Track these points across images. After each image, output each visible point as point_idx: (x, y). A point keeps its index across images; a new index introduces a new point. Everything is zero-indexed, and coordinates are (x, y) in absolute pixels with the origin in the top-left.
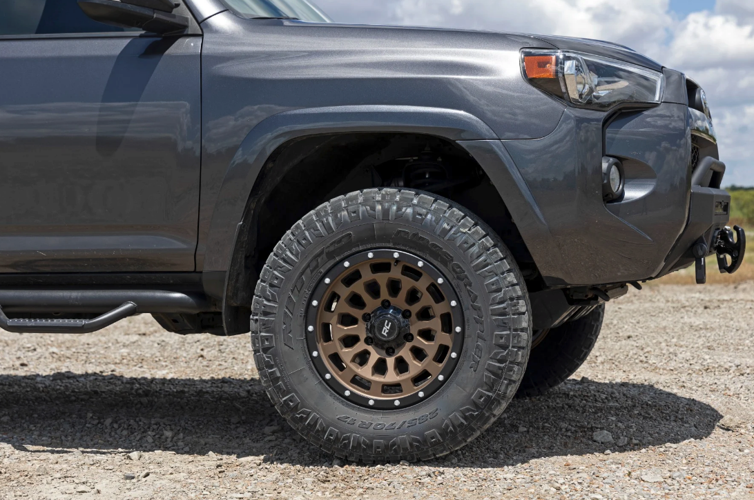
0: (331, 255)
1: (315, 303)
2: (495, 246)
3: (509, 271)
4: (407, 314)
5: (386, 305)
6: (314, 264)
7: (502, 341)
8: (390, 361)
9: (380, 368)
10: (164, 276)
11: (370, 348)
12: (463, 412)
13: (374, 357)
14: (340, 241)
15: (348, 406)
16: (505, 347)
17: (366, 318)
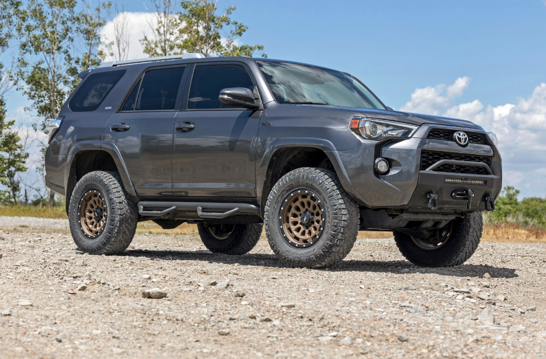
0: (287, 191)
1: (282, 208)
2: (337, 189)
3: (341, 199)
4: (313, 214)
5: (307, 210)
6: (282, 194)
7: (335, 224)
8: (307, 231)
9: (303, 234)
10: (248, 198)
11: (301, 226)
12: (322, 250)
13: (302, 229)
14: (289, 186)
15: (290, 246)
16: (336, 226)
17: (300, 215)
